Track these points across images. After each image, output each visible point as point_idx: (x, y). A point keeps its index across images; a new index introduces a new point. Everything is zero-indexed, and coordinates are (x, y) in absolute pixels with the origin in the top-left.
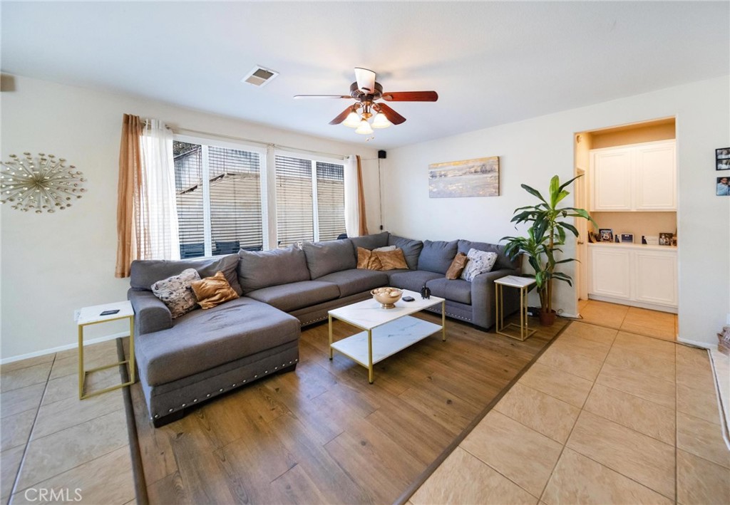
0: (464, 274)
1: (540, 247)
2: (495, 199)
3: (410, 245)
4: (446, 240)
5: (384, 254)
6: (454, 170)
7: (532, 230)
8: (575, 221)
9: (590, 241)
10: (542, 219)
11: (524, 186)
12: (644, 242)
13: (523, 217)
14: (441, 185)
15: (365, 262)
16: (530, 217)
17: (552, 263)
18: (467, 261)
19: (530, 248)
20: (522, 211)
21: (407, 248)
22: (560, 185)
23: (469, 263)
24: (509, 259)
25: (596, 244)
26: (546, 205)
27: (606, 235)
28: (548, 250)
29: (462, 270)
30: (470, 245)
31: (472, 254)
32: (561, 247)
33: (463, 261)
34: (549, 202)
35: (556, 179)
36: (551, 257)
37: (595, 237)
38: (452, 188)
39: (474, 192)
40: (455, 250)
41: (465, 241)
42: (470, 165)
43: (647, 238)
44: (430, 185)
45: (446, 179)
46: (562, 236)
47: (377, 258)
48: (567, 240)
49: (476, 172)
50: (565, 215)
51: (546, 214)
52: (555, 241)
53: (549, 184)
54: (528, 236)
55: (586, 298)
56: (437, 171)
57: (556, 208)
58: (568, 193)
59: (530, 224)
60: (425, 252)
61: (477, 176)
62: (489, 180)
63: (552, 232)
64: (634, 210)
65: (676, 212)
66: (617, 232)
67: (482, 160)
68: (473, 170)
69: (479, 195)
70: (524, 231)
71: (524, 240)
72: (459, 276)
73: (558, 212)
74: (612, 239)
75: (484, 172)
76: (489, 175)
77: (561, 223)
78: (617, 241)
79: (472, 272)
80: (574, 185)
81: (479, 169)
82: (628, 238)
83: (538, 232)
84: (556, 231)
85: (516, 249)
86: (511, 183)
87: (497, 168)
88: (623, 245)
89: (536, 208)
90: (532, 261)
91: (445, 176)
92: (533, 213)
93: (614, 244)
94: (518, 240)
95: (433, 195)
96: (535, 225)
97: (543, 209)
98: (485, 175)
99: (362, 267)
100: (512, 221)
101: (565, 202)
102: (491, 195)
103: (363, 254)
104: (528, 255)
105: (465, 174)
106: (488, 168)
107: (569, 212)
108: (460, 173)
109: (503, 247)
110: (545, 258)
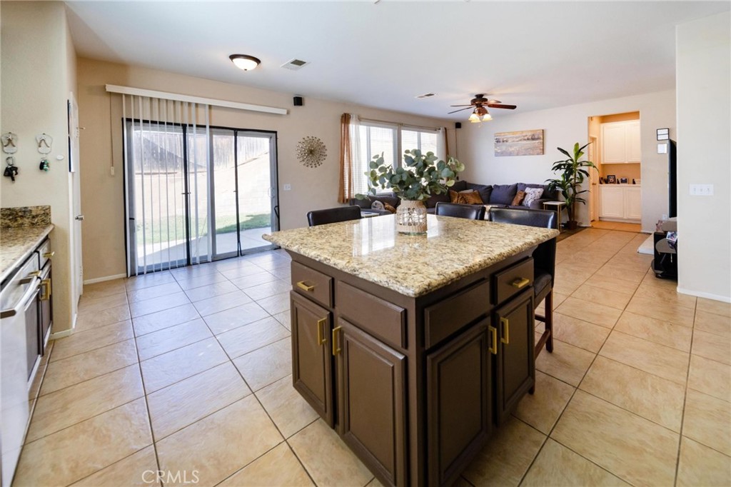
0: (524, 202)
1: (569, 184)
2: (541, 157)
3: (483, 188)
4: (509, 184)
5: (468, 194)
6: (513, 138)
7: (563, 175)
8: (589, 169)
9: (601, 183)
10: (569, 168)
11: (559, 149)
12: (634, 183)
13: (559, 167)
14: (504, 148)
15: (456, 200)
16: (563, 167)
17: (575, 193)
18: (525, 194)
19: (563, 185)
20: (558, 164)
21: (481, 190)
22: (580, 148)
23: (527, 196)
24: (550, 192)
25: (604, 185)
26: (572, 160)
27: (611, 180)
28: (573, 186)
29: (523, 200)
30: (526, 186)
31: (528, 190)
32: (581, 184)
33: (523, 195)
34: (573, 158)
35: (577, 145)
36: (574, 190)
37: (605, 180)
38: (511, 149)
39: (528, 152)
40: (515, 190)
41: (522, 184)
42: (524, 134)
43: (636, 180)
44: (496, 147)
45: (507, 143)
46: (582, 178)
47: (463, 197)
48: (584, 181)
49: (528, 139)
50: (581, 165)
51: (571, 165)
52: (577, 181)
53: (573, 148)
54: (561, 179)
55: (597, 219)
56: (501, 138)
57: (578, 161)
58: (583, 153)
59: (563, 171)
60: (494, 192)
61: (528, 142)
62: (537, 144)
63: (575, 176)
64: (627, 162)
65: (639, 164)
66: (618, 178)
67: (531, 131)
68: (526, 138)
69: (530, 154)
70: (559, 175)
71: (559, 181)
72: (521, 203)
73: (578, 164)
74: (616, 181)
75: (533, 139)
76: (537, 141)
77: (580, 170)
78: (618, 183)
79: (529, 201)
80: (588, 148)
81: (530, 138)
82: (624, 181)
83: (566, 176)
84: (578, 175)
85: (554, 186)
86: (551, 146)
87: (542, 136)
88: (621, 185)
89: (566, 161)
90: (564, 193)
91: (507, 141)
92: (564, 165)
93: (617, 185)
94: (556, 181)
95: (497, 154)
96: (566, 172)
97: (570, 162)
98: (534, 141)
99: (454, 203)
100: (553, 169)
101: (583, 158)
102: (538, 154)
103: (454, 194)
104: (560, 190)
105: (521, 140)
106: (536, 137)
107: (584, 164)
108: (517, 140)
109: (547, 186)
110: (571, 191)
